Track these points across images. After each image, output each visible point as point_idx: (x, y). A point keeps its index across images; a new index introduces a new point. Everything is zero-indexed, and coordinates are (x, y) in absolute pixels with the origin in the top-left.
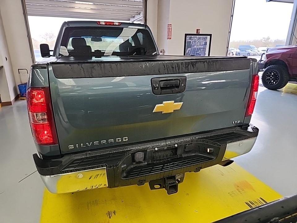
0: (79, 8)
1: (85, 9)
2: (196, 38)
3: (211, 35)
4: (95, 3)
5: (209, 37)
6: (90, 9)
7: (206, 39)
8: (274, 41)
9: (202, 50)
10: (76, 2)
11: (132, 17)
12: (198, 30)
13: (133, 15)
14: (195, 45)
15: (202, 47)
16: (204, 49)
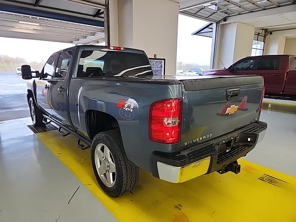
0: (21, 28)
1: (27, 29)
2: (154, 62)
3: (164, 59)
4: (41, 24)
5: (163, 61)
6: (32, 29)
7: (161, 62)
8: (185, 65)
9: (159, 71)
10: (20, 22)
11: (76, 40)
12: (155, 55)
13: (78, 38)
14: (154, 67)
15: (159, 69)
16: (161, 70)
